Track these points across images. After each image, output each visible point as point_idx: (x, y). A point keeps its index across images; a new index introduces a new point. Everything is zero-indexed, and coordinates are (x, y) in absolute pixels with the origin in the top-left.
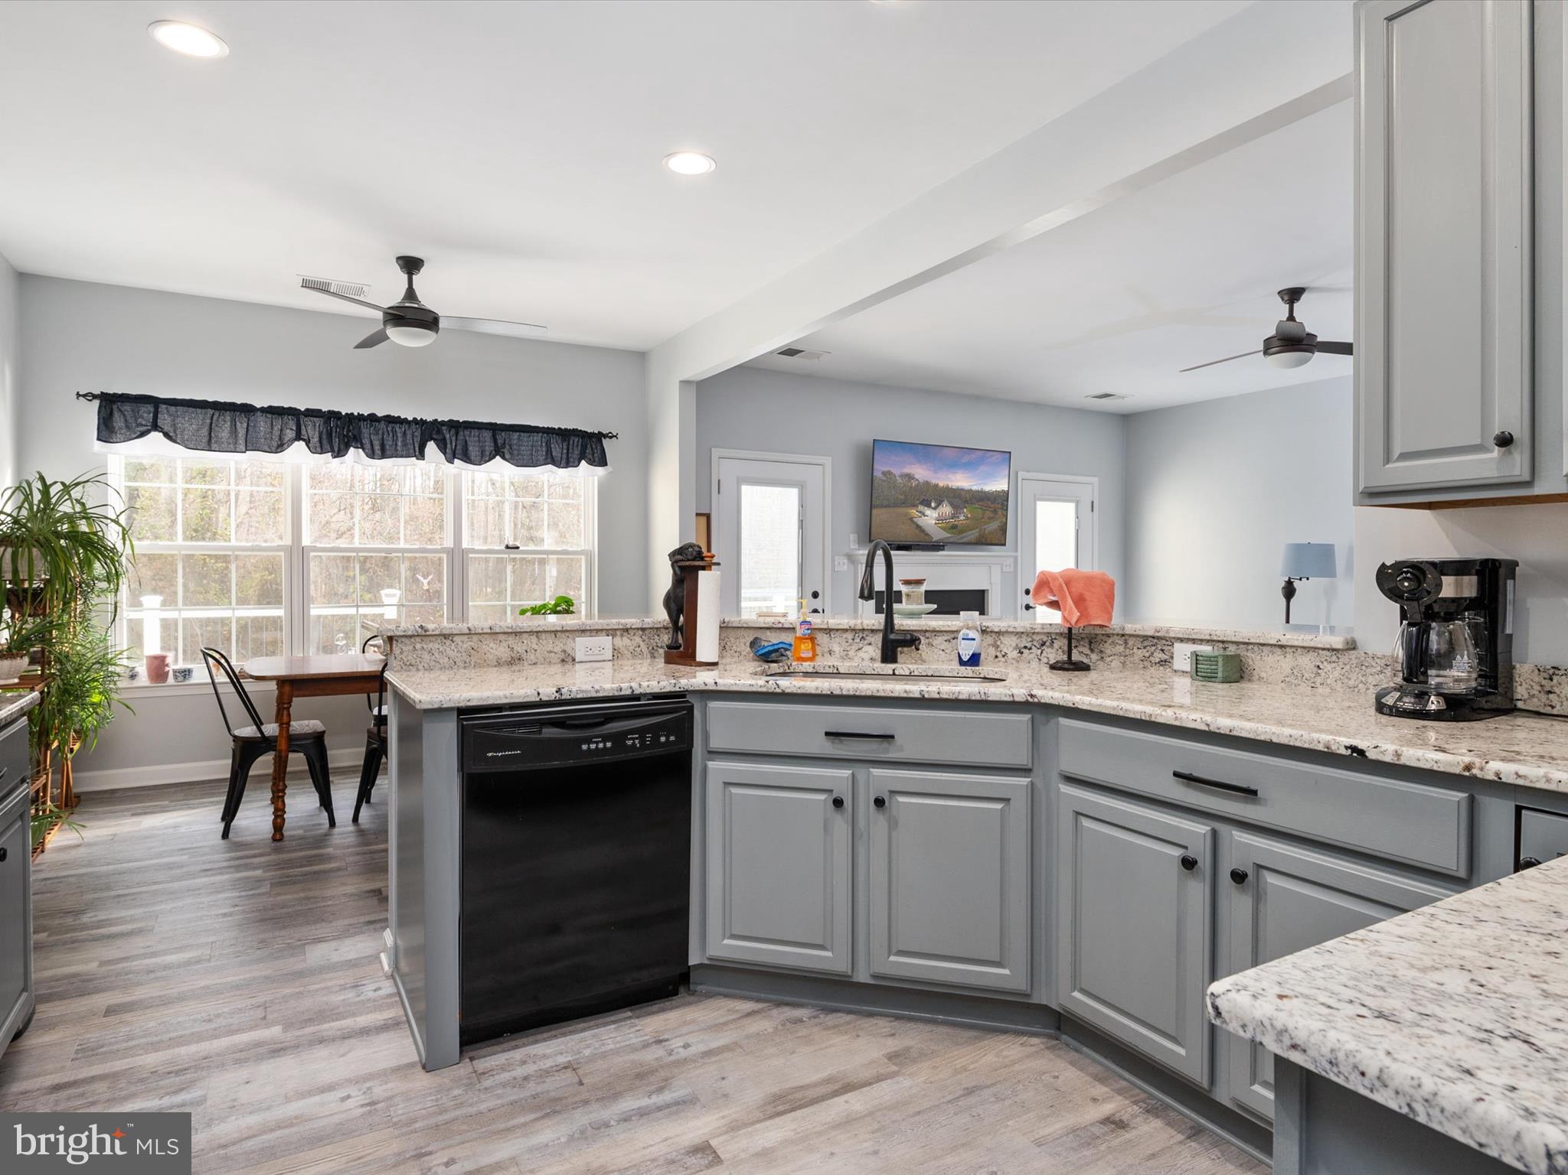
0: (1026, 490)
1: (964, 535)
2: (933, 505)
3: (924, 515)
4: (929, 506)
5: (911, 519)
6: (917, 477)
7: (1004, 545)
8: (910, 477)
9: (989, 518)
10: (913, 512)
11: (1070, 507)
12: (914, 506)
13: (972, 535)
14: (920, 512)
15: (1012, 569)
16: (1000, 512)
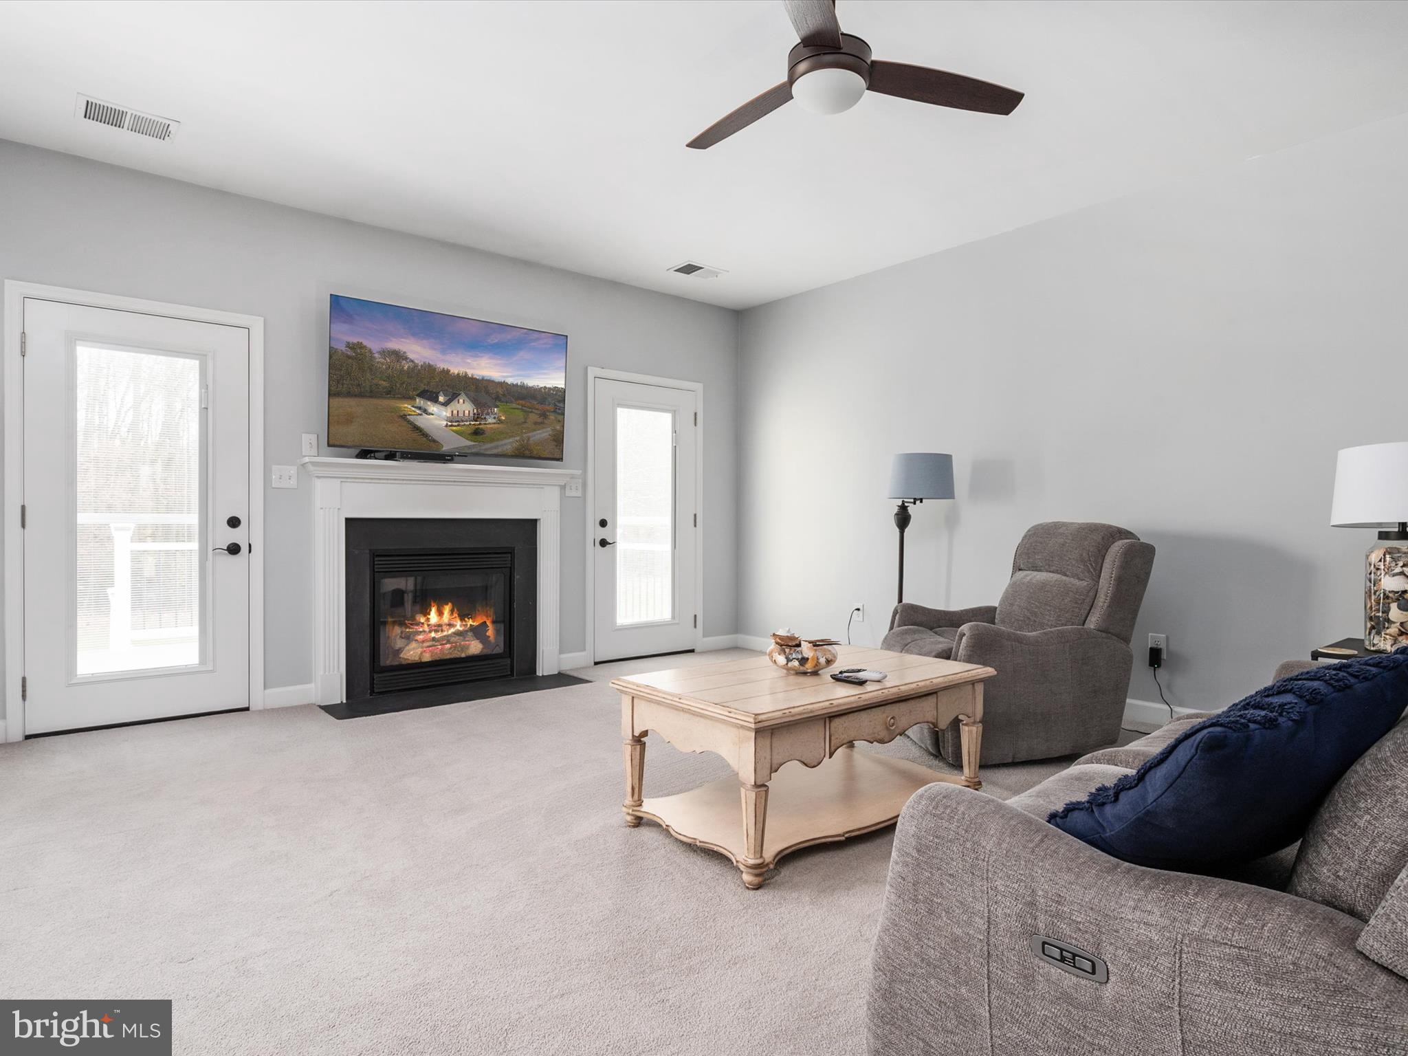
0: (600, 392)
1: (496, 443)
2: (441, 399)
3: (425, 411)
4: (435, 400)
5: (404, 417)
6: (411, 356)
7: (560, 459)
8: (398, 356)
9: (536, 423)
10: (407, 406)
11: (666, 419)
12: (412, 398)
13: (509, 444)
14: (420, 408)
15: (579, 494)
16: (552, 417)
